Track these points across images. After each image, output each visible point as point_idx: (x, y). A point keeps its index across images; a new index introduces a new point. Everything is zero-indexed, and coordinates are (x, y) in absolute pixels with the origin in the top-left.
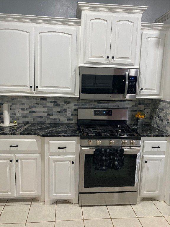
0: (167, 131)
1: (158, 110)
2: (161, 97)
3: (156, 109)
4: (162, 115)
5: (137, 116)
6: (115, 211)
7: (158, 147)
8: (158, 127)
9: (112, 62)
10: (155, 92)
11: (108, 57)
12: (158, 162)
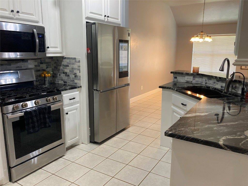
0: (76, 84)
1: (61, 67)
2: (64, 55)
3: (59, 67)
4: (67, 70)
5: (43, 75)
6: (52, 168)
7: (74, 98)
8: (65, 82)
9: (17, 17)
10: (59, 50)
11: (12, 11)
12: (75, 111)
